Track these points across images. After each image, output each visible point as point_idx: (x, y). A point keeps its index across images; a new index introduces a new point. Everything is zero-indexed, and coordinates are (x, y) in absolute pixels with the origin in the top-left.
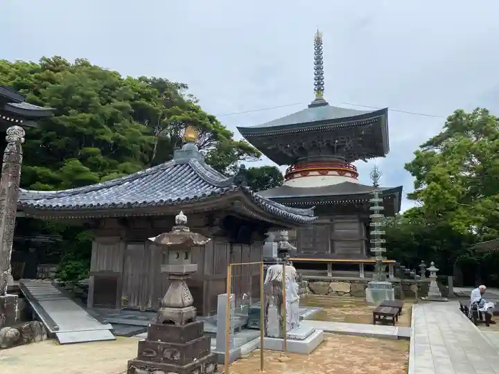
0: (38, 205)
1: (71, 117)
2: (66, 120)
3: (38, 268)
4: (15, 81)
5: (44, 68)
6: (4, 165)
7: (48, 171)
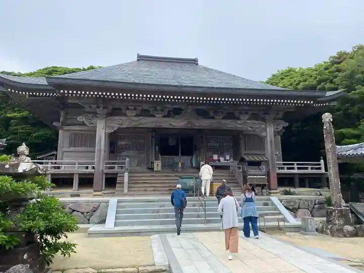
0: (349, 154)
1: (357, 91)
2: (355, 94)
3: (360, 196)
4: (317, 79)
5: (333, 63)
6: (325, 136)
7: (351, 131)
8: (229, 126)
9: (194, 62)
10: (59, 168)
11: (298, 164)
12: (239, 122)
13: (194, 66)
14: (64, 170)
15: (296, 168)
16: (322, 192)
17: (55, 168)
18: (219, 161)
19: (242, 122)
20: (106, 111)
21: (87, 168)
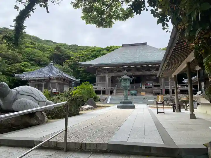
8: (147, 73)
9: (145, 44)
10: (97, 88)
12: (151, 72)
13: (146, 46)
14: (98, 89)
17: (96, 88)
18: (150, 85)
20: (108, 71)
21: (105, 88)
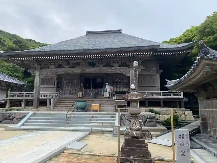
8: (106, 71)
11: (163, 93)
12: (112, 68)
15: (162, 95)
16: (177, 111)
19: (115, 68)
